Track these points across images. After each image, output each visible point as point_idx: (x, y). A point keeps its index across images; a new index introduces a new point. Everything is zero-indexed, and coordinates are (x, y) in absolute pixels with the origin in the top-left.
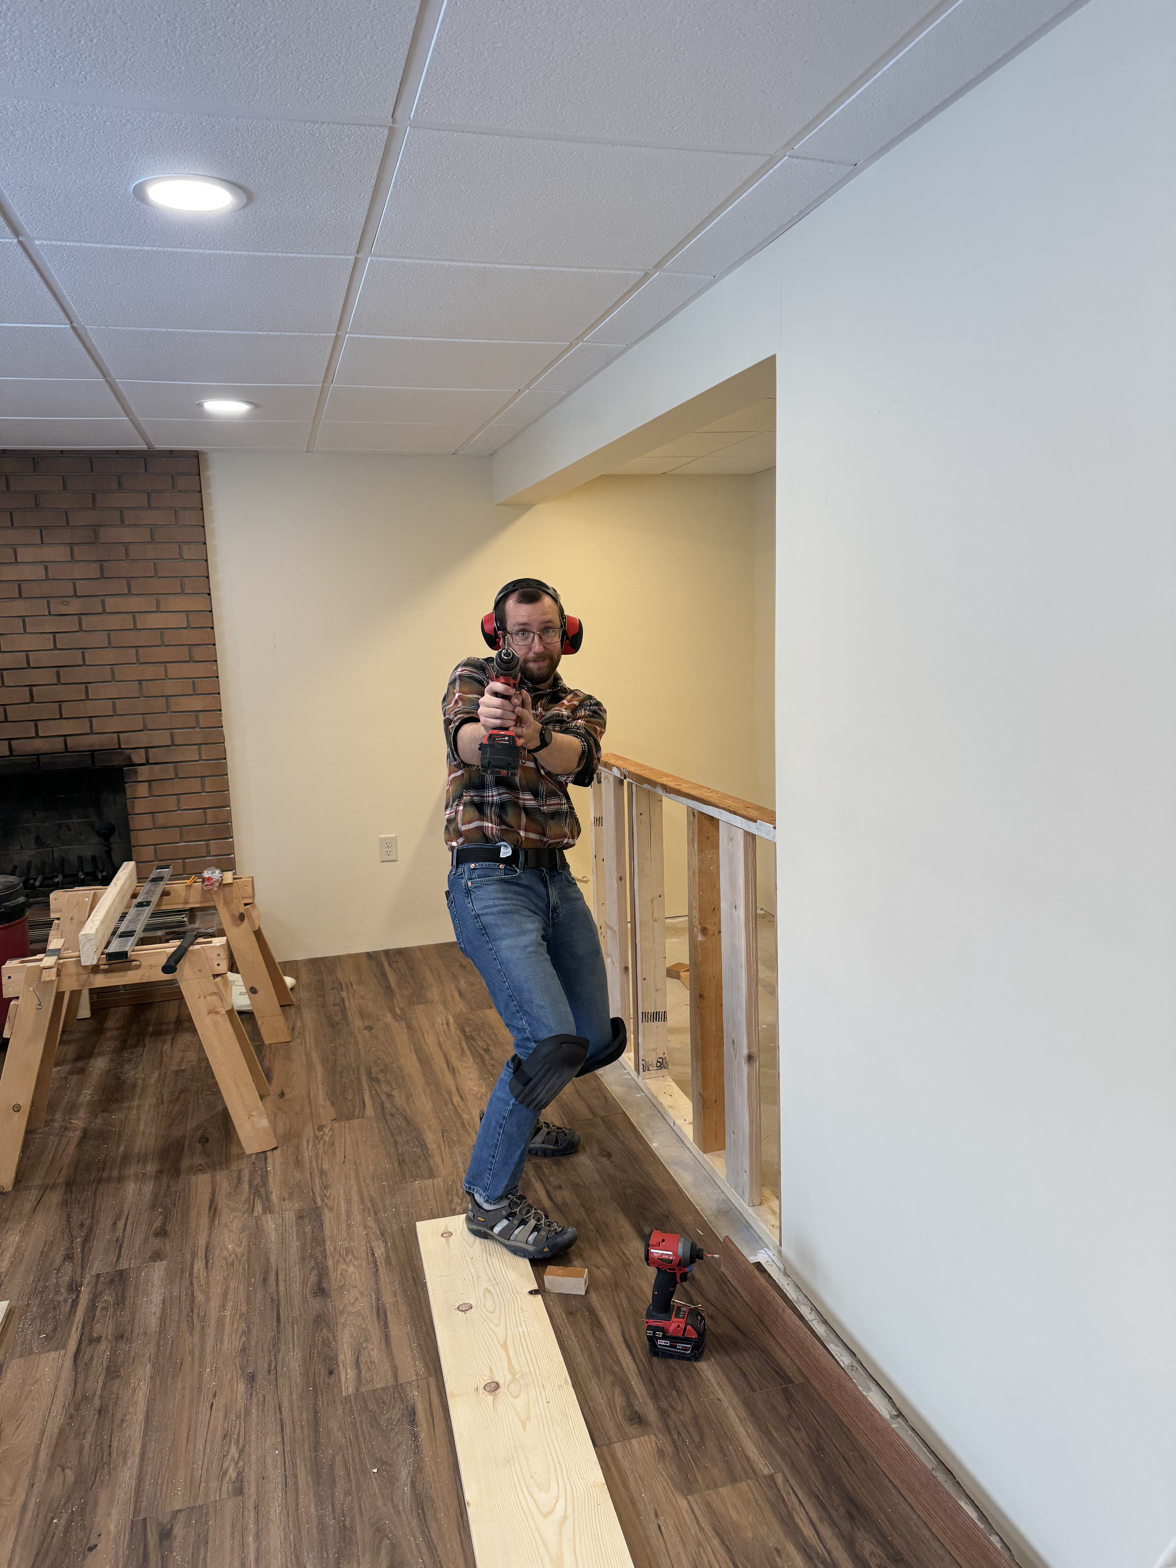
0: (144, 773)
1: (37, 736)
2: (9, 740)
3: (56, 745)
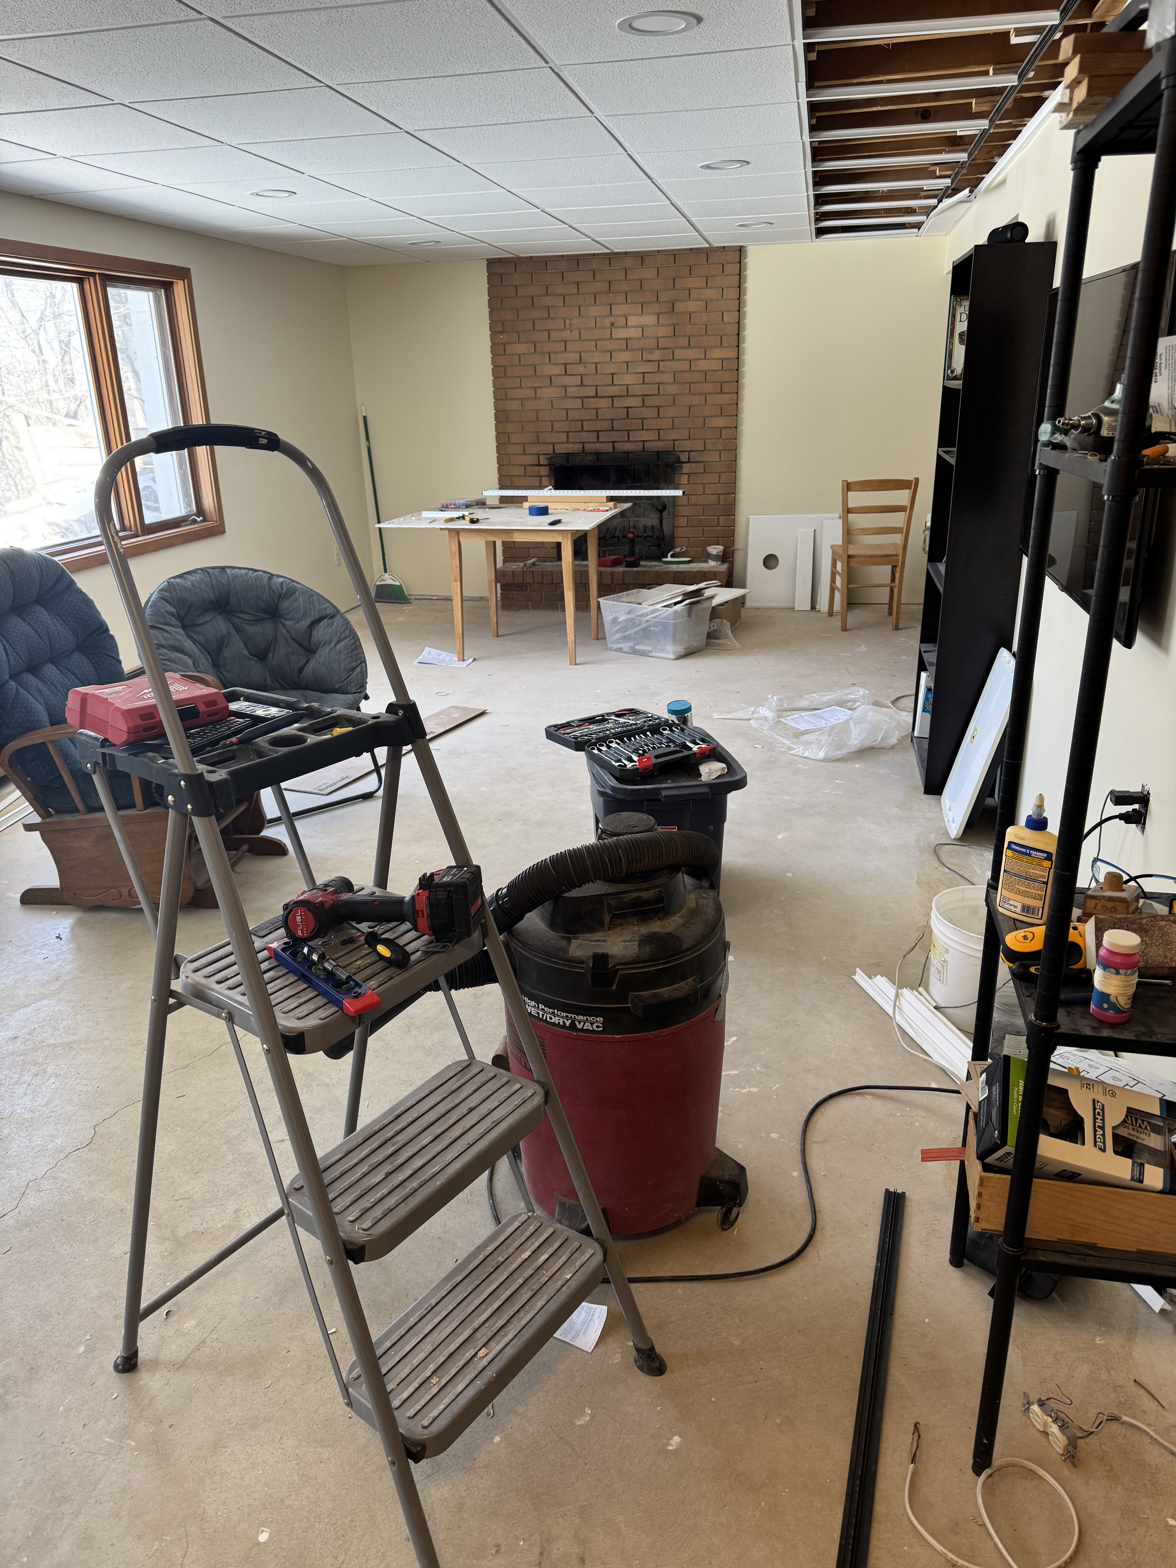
0: (686, 468)
1: (629, 441)
2: (613, 442)
3: (638, 447)
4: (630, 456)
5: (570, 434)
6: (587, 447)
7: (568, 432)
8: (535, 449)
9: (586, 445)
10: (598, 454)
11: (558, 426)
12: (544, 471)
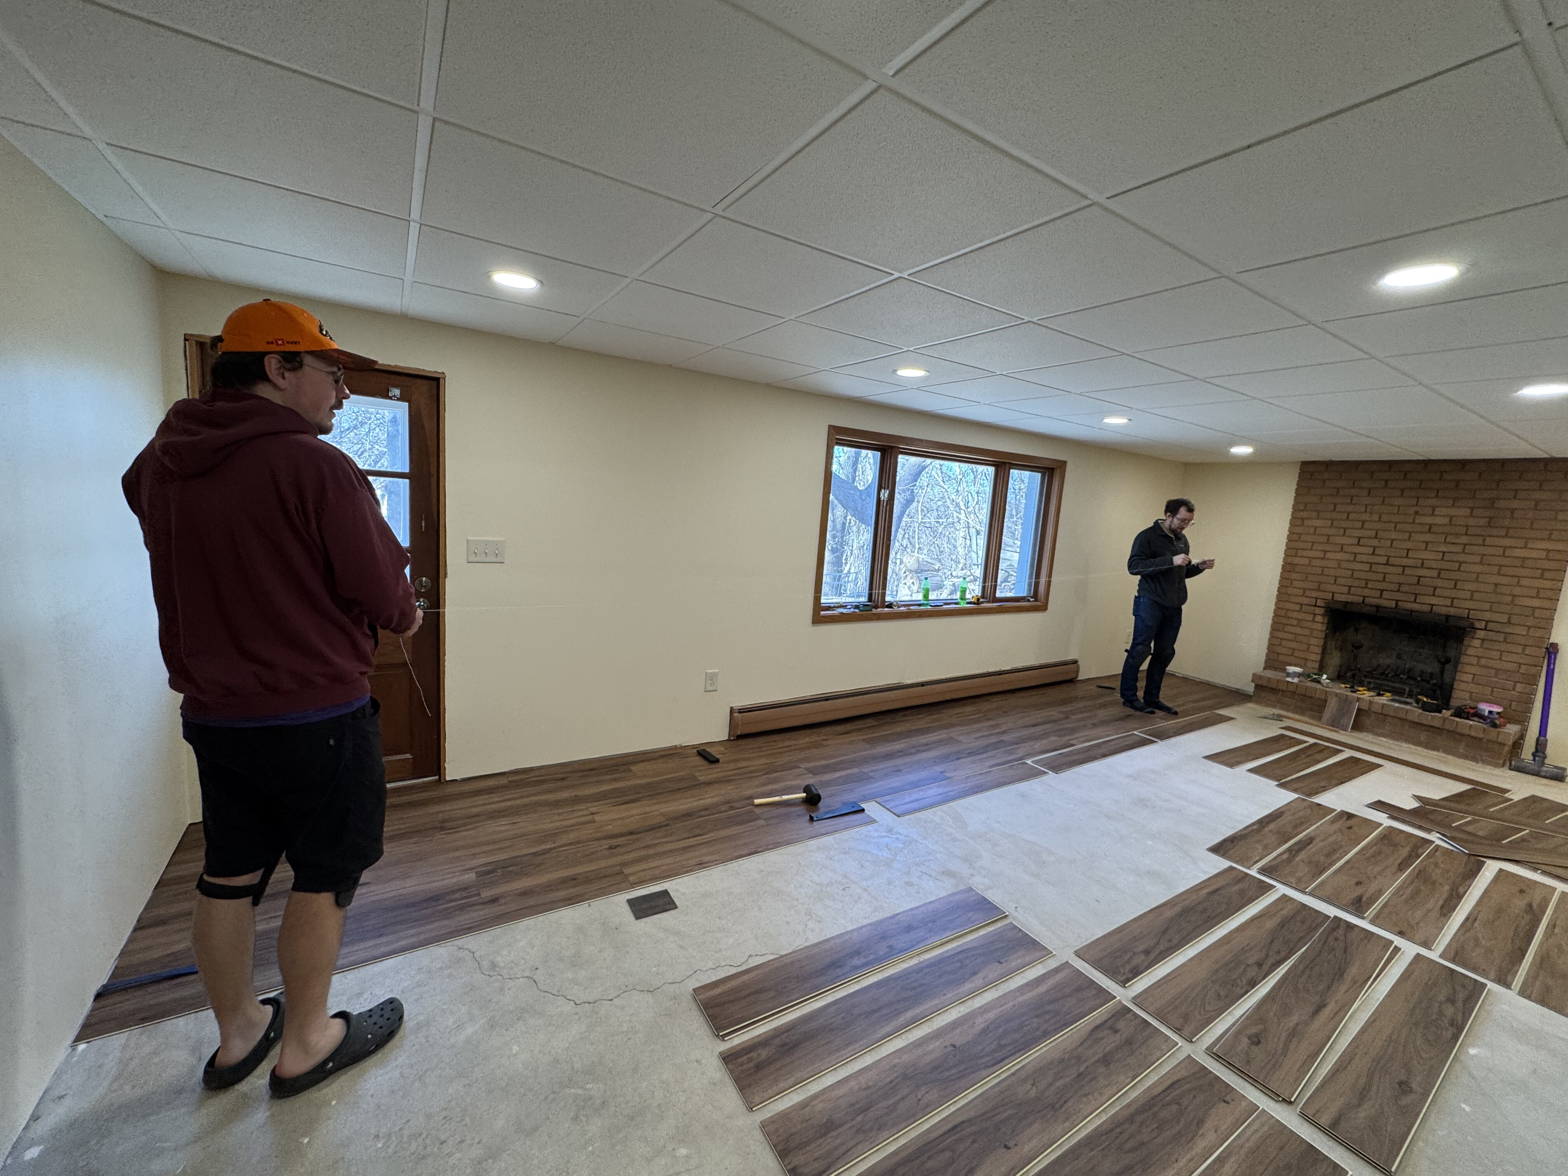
0: (1481, 634)
1: (1415, 602)
2: (1398, 601)
3: (1427, 608)
4: (1415, 614)
5: (1353, 588)
6: (1367, 600)
7: (1350, 587)
8: (1314, 594)
10: (1378, 607)
11: (1341, 581)
12: (1321, 611)
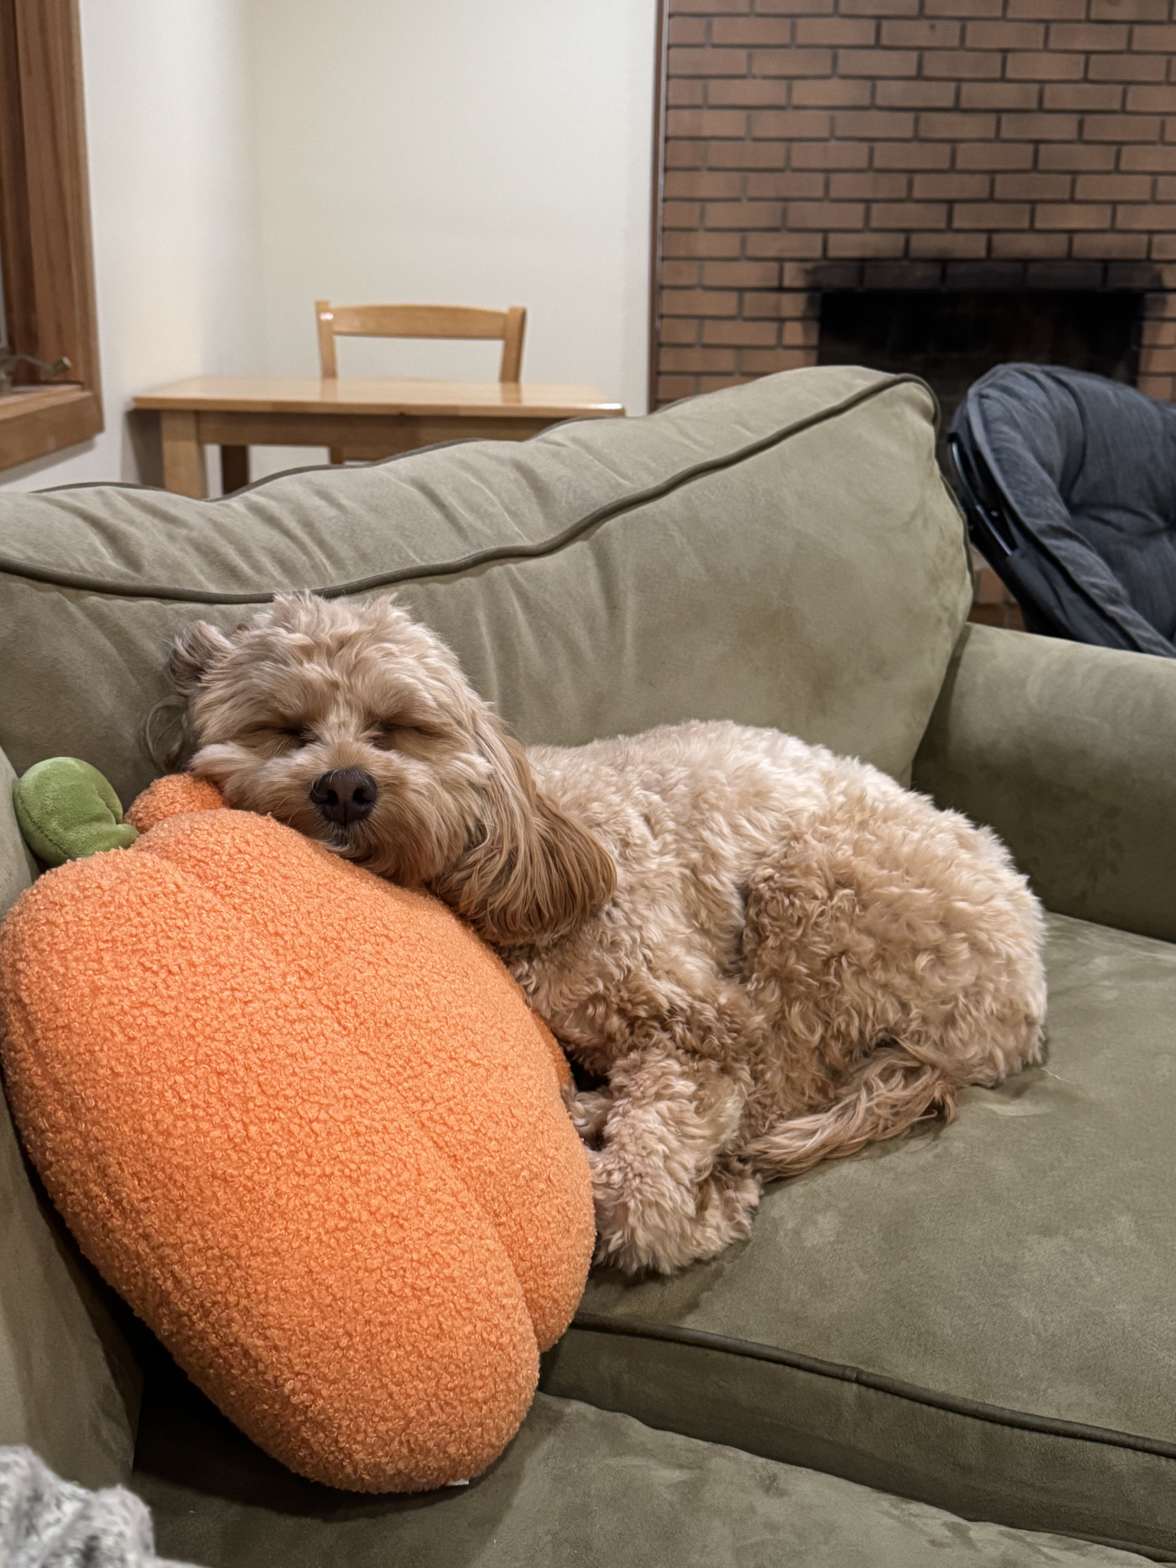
1: (1032, 229)
2: (990, 232)
3: (1056, 246)
4: (1033, 269)
5: (875, 207)
7: (868, 202)
8: (772, 246)
9: (915, 239)
10: (943, 262)
11: (842, 185)
12: (792, 305)
